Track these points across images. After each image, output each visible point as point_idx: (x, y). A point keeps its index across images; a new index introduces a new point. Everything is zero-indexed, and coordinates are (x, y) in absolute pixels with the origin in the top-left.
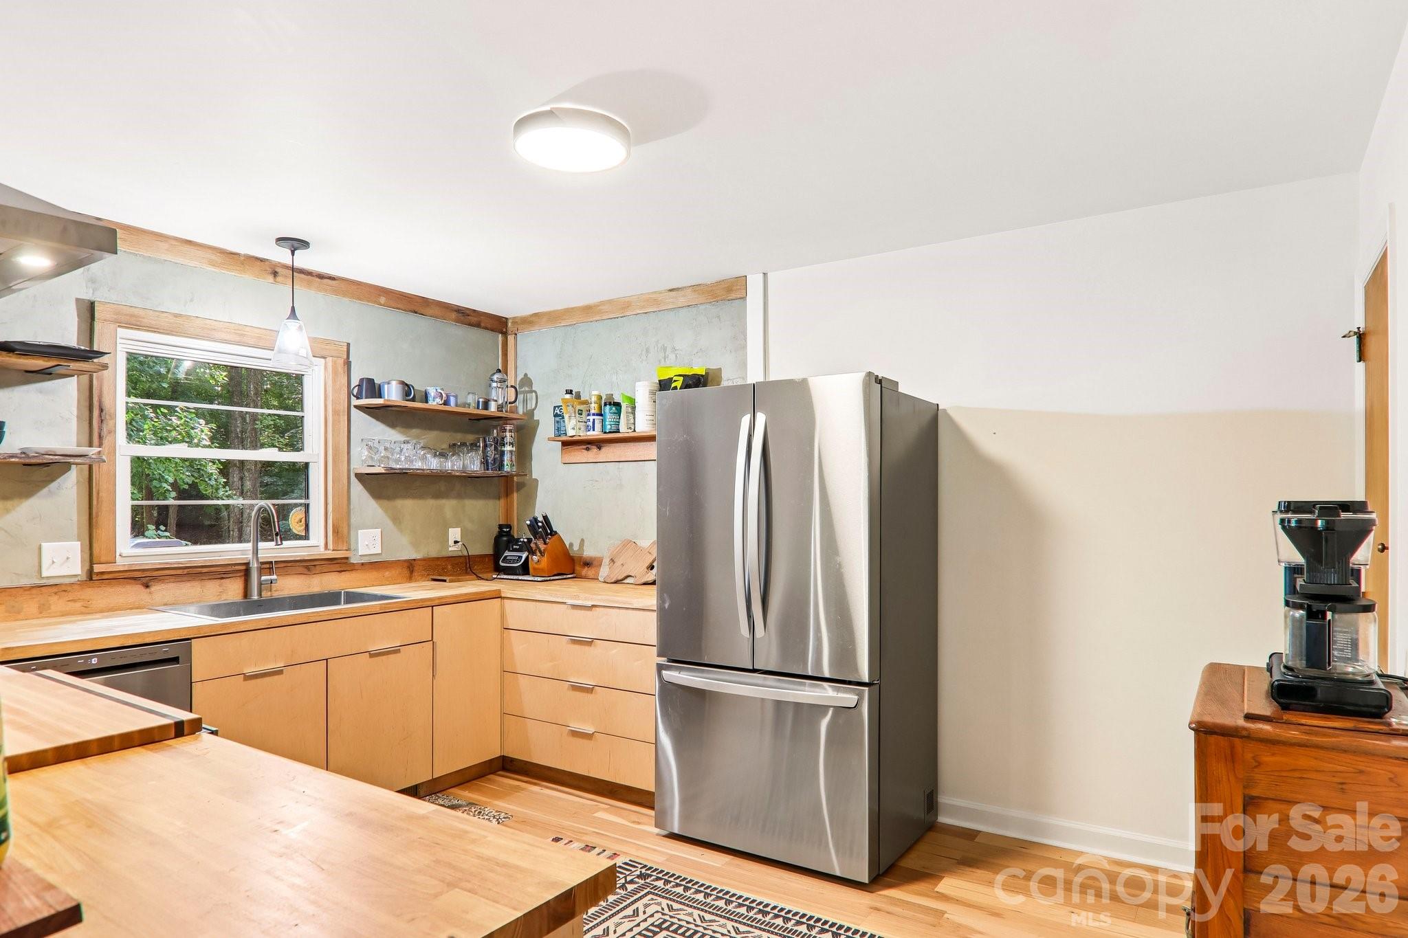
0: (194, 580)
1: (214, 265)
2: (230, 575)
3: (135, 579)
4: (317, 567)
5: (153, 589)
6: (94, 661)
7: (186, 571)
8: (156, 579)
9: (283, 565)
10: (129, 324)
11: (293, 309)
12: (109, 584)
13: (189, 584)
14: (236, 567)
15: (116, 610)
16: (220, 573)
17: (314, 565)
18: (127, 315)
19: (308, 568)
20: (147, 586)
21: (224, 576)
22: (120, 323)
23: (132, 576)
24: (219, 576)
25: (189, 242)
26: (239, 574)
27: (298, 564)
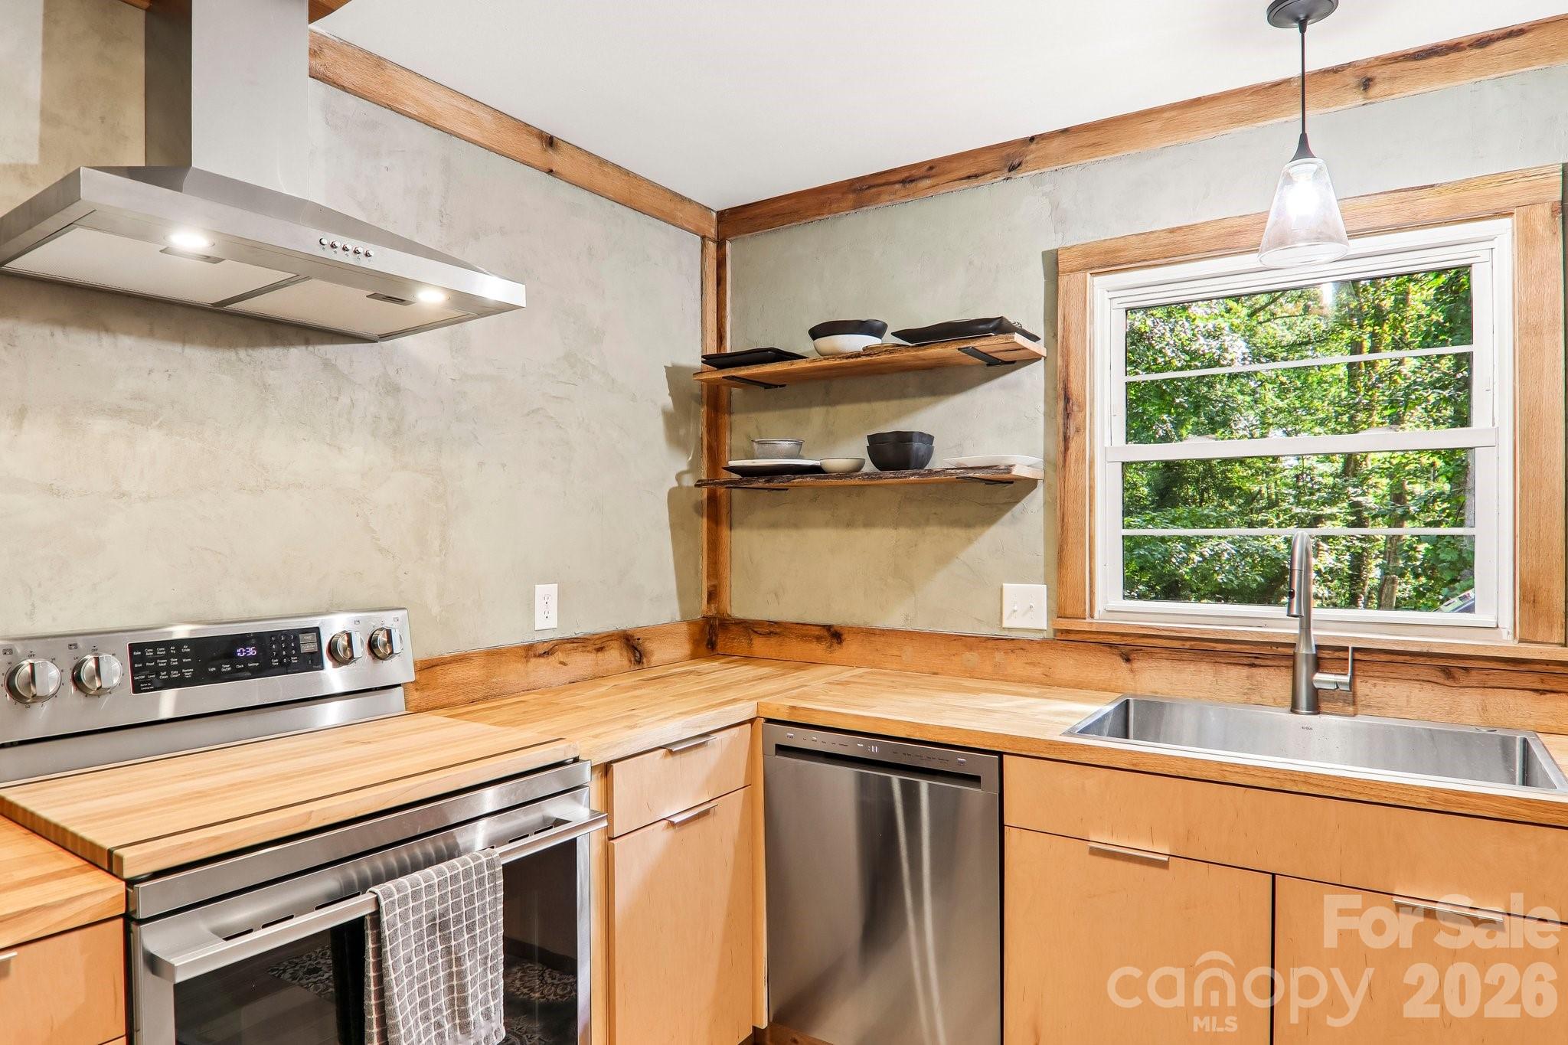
0: (1201, 660)
1: (1240, 121)
2: (1269, 663)
3: (1111, 646)
4: (1474, 672)
5: (1136, 665)
6: (875, 749)
7: (1188, 645)
8: (1138, 649)
9: (1384, 657)
10: (1105, 266)
11: (1303, 139)
12: (1076, 648)
13: (1192, 667)
14: (1280, 649)
15: (1087, 688)
16: (1248, 655)
17: (1466, 669)
18: (1100, 254)
19: (1447, 672)
20: (1128, 660)
21: (1257, 662)
22: (1092, 268)
23: (1106, 641)
24: (1246, 661)
25: (1197, 102)
26: (1283, 663)
27: (1421, 660)
